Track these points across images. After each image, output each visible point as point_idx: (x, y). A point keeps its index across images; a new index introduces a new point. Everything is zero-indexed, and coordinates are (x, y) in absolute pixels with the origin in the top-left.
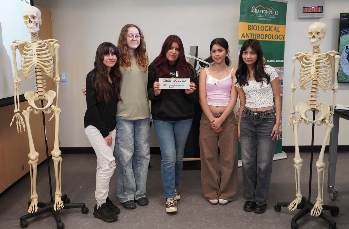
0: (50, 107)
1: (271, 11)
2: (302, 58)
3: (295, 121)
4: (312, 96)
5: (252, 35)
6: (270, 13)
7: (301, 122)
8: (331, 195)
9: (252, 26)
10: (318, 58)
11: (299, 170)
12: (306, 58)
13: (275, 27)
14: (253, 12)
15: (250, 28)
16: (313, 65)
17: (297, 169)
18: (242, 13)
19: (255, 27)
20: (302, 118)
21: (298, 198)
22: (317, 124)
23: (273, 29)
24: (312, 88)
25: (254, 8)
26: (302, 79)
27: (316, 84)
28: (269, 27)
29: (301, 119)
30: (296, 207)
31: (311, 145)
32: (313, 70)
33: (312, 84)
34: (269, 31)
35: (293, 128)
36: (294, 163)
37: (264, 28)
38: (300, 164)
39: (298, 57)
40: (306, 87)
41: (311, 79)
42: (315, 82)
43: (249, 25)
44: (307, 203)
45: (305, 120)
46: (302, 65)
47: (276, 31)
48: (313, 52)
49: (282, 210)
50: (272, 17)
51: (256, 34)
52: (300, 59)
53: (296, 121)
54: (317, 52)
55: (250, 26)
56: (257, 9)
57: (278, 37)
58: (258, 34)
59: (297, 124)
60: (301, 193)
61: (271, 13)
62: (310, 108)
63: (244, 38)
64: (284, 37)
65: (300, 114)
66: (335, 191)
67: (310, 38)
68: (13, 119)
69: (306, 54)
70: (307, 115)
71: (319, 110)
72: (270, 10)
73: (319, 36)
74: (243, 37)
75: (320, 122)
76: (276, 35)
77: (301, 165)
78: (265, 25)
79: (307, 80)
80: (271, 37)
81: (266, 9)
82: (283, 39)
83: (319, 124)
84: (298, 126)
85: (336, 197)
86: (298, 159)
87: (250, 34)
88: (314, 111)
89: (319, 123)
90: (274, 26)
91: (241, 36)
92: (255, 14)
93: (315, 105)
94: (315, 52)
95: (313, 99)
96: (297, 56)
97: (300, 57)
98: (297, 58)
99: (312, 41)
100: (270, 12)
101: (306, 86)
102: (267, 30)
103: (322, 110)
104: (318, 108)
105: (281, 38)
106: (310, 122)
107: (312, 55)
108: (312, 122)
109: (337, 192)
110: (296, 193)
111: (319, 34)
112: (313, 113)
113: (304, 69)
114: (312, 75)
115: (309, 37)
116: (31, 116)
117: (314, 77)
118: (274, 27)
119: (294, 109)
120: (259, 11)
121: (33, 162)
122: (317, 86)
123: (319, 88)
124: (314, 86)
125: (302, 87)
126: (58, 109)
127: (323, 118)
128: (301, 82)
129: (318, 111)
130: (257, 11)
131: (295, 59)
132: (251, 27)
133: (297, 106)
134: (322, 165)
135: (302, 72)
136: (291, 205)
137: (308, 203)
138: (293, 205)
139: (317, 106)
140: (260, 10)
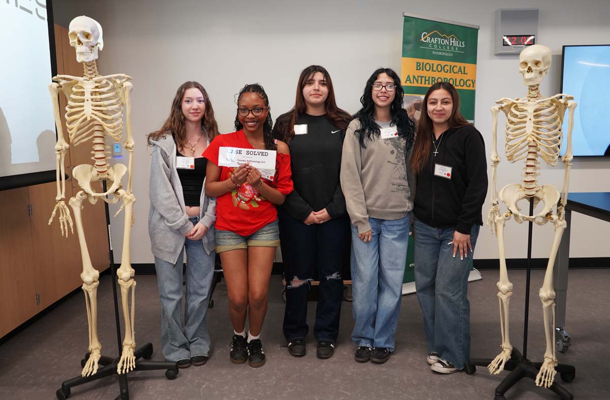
0: (116, 192)
1: (453, 40)
2: (511, 107)
3: (499, 216)
4: (527, 173)
5: (423, 79)
6: (451, 45)
7: (508, 220)
8: (558, 343)
9: (423, 63)
10: (537, 107)
11: (506, 302)
12: (516, 107)
13: (460, 67)
14: (424, 41)
15: (419, 67)
16: (530, 119)
17: (503, 301)
18: (405, 42)
19: (428, 66)
20: (511, 213)
21: (505, 352)
22: (538, 222)
23: (456, 70)
24: (528, 159)
25: (425, 35)
26: (510, 143)
27: (535, 153)
28: (451, 66)
29: (509, 214)
30: (502, 367)
31: (527, 257)
32: (530, 127)
33: (527, 152)
34: (450, 72)
35: (496, 230)
36: (498, 290)
37: (443, 68)
38: (508, 292)
39: (503, 105)
40: (516, 159)
41: (526, 143)
42: (532, 150)
43: (417, 63)
44: (520, 360)
45: (516, 216)
46: (509, 120)
47: (462, 73)
48: (528, 97)
49: (476, 372)
50: (455, 50)
51: (429, 77)
52: (507, 110)
53: (500, 218)
54: (536, 96)
55: (419, 64)
56: (431, 37)
57: (465, 83)
58: (432, 78)
59: (503, 222)
60: (511, 342)
61: (453, 43)
62: (524, 195)
63: (411, 83)
64: (473, 83)
65: (507, 204)
66: (566, 337)
67: (523, 73)
68: (54, 213)
69: (518, 100)
70: (519, 206)
71: (541, 198)
72: (451, 39)
73: (538, 69)
74: (408, 82)
75: (542, 218)
76: (461, 80)
77: (510, 294)
78: (443, 63)
79: (519, 145)
80: (453, 82)
81: (445, 38)
82: (473, 87)
83: (541, 223)
84: (504, 226)
85: (567, 347)
86: (504, 284)
87: (420, 77)
88: (532, 200)
89: (540, 220)
90: (458, 64)
91: (406, 79)
92: (427, 44)
93: (533, 188)
94: (531, 97)
95: (529, 178)
96: (500, 105)
97: (506, 106)
98: (502, 108)
99: (526, 78)
100: (451, 41)
101: (517, 156)
102: (447, 72)
103: (545, 197)
104: (539, 195)
105: (470, 85)
106: (525, 219)
107: (527, 101)
108: (528, 218)
109: (569, 339)
110: (502, 342)
111: (539, 65)
112: (529, 203)
113: (514, 126)
114: (528, 137)
115: (522, 70)
116: (84, 208)
117: (531, 140)
118: (458, 68)
119: (497, 196)
120: (434, 41)
121: (89, 287)
122: (537, 156)
123: (539, 159)
124: (531, 156)
125: (510, 158)
126: (130, 196)
127: (548, 211)
128: (508, 150)
129: (539, 199)
130: (431, 40)
131: (498, 109)
132: (421, 66)
133: (502, 190)
134: (550, 295)
135: (510, 131)
136: (494, 364)
137: (522, 360)
138: (497, 364)
139: (537, 191)
140: (436, 39)
